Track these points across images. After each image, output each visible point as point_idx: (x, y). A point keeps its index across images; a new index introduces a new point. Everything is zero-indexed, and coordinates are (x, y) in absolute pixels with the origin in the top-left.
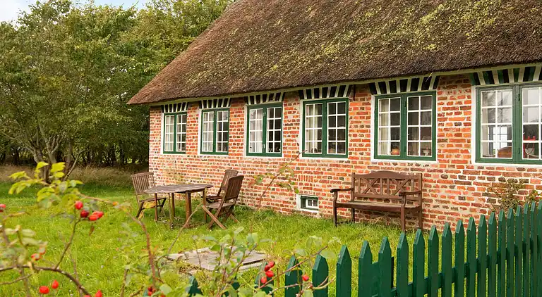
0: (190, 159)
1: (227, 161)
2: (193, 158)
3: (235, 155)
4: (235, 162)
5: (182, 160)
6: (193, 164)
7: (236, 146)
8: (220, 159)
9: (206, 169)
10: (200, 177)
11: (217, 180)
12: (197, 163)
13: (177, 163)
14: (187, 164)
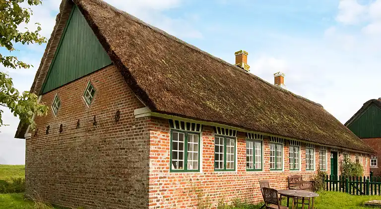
0: (206, 176)
1: (237, 176)
2: (210, 175)
3: (242, 171)
4: (242, 176)
5: (198, 178)
6: (210, 180)
7: (242, 165)
8: (232, 174)
9: (221, 183)
10: (216, 190)
11: (230, 191)
12: (214, 179)
13: (193, 181)
14: (204, 181)
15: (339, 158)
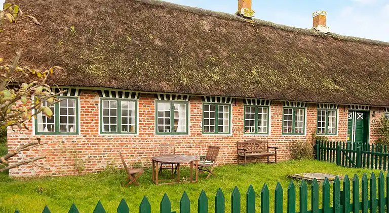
0: (86, 139)
1: (138, 138)
2: (91, 137)
3: (146, 134)
4: (147, 139)
5: (75, 140)
6: (92, 143)
7: (147, 128)
8: (129, 137)
9: (111, 145)
10: (102, 153)
11: (126, 154)
12: (99, 141)
13: (66, 143)
14: (82, 143)
15: (371, 119)
